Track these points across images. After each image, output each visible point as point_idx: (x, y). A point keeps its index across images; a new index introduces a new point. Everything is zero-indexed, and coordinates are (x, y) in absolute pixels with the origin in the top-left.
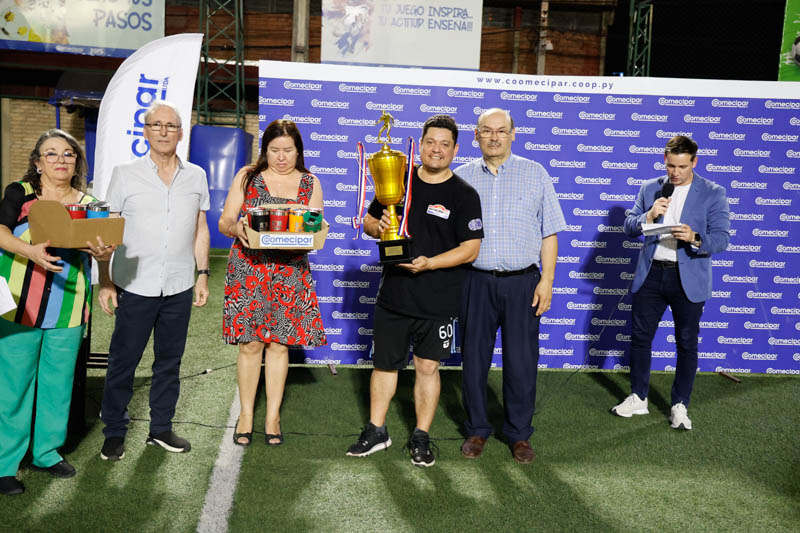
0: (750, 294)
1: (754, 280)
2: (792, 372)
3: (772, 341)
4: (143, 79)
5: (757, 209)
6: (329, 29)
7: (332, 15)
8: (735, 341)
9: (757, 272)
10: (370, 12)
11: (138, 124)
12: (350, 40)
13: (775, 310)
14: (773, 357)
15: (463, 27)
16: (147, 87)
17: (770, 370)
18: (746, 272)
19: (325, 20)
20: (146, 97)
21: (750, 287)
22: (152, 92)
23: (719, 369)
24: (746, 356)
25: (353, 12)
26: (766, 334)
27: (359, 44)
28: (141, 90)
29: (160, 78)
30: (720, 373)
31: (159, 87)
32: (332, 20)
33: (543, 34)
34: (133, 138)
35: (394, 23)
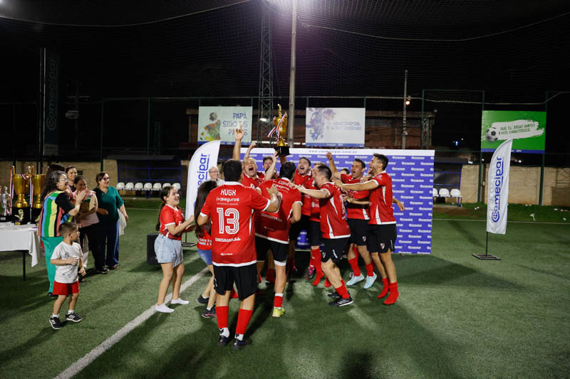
0: (410, 225)
1: (411, 220)
2: (426, 253)
3: (419, 242)
4: (202, 155)
5: (411, 195)
6: (308, 131)
7: (309, 127)
8: (405, 242)
9: (412, 217)
10: (324, 124)
11: (200, 169)
12: (316, 135)
13: (419, 231)
14: (420, 248)
15: (358, 129)
16: (204, 158)
17: (418, 253)
18: (409, 217)
19: (307, 129)
20: (203, 161)
21: (410, 222)
22: (205, 159)
23: (400, 252)
24: (409, 247)
25: (317, 125)
26: (417, 239)
27: (319, 137)
28: (202, 159)
29: (207, 155)
30: (401, 254)
31: (207, 157)
32: (310, 129)
33: (404, 129)
34: (199, 174)
35: (332, 129)
